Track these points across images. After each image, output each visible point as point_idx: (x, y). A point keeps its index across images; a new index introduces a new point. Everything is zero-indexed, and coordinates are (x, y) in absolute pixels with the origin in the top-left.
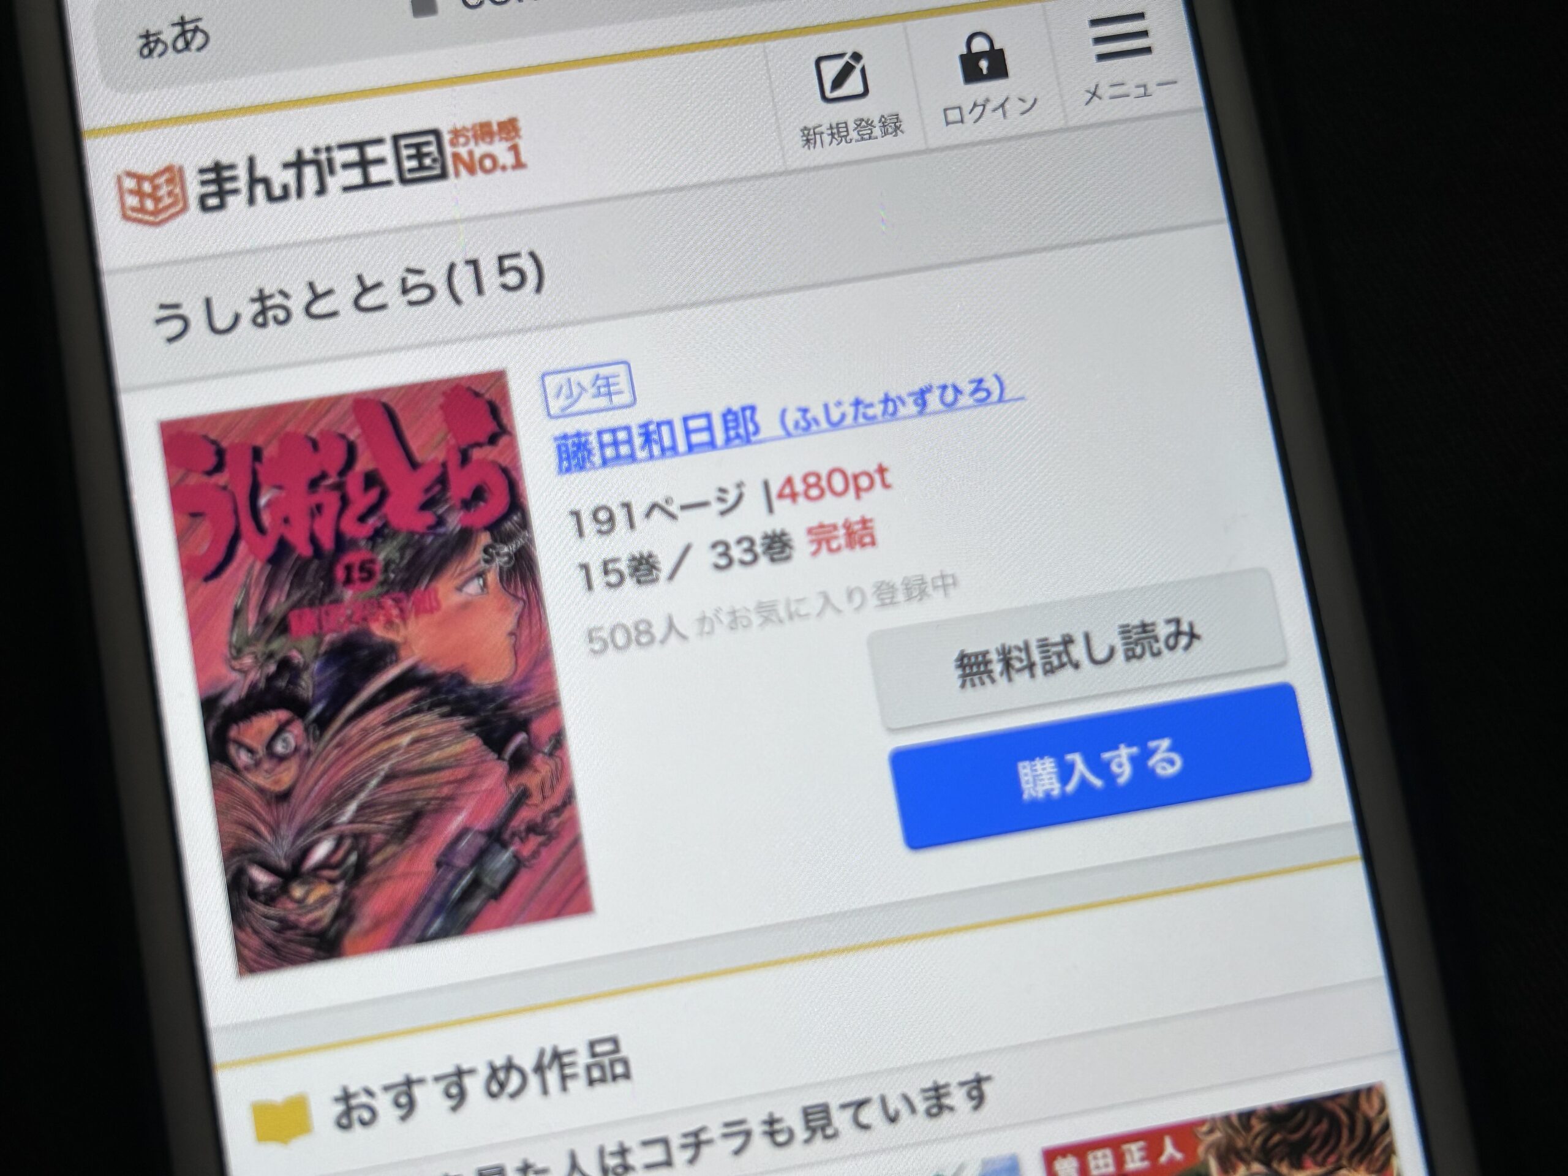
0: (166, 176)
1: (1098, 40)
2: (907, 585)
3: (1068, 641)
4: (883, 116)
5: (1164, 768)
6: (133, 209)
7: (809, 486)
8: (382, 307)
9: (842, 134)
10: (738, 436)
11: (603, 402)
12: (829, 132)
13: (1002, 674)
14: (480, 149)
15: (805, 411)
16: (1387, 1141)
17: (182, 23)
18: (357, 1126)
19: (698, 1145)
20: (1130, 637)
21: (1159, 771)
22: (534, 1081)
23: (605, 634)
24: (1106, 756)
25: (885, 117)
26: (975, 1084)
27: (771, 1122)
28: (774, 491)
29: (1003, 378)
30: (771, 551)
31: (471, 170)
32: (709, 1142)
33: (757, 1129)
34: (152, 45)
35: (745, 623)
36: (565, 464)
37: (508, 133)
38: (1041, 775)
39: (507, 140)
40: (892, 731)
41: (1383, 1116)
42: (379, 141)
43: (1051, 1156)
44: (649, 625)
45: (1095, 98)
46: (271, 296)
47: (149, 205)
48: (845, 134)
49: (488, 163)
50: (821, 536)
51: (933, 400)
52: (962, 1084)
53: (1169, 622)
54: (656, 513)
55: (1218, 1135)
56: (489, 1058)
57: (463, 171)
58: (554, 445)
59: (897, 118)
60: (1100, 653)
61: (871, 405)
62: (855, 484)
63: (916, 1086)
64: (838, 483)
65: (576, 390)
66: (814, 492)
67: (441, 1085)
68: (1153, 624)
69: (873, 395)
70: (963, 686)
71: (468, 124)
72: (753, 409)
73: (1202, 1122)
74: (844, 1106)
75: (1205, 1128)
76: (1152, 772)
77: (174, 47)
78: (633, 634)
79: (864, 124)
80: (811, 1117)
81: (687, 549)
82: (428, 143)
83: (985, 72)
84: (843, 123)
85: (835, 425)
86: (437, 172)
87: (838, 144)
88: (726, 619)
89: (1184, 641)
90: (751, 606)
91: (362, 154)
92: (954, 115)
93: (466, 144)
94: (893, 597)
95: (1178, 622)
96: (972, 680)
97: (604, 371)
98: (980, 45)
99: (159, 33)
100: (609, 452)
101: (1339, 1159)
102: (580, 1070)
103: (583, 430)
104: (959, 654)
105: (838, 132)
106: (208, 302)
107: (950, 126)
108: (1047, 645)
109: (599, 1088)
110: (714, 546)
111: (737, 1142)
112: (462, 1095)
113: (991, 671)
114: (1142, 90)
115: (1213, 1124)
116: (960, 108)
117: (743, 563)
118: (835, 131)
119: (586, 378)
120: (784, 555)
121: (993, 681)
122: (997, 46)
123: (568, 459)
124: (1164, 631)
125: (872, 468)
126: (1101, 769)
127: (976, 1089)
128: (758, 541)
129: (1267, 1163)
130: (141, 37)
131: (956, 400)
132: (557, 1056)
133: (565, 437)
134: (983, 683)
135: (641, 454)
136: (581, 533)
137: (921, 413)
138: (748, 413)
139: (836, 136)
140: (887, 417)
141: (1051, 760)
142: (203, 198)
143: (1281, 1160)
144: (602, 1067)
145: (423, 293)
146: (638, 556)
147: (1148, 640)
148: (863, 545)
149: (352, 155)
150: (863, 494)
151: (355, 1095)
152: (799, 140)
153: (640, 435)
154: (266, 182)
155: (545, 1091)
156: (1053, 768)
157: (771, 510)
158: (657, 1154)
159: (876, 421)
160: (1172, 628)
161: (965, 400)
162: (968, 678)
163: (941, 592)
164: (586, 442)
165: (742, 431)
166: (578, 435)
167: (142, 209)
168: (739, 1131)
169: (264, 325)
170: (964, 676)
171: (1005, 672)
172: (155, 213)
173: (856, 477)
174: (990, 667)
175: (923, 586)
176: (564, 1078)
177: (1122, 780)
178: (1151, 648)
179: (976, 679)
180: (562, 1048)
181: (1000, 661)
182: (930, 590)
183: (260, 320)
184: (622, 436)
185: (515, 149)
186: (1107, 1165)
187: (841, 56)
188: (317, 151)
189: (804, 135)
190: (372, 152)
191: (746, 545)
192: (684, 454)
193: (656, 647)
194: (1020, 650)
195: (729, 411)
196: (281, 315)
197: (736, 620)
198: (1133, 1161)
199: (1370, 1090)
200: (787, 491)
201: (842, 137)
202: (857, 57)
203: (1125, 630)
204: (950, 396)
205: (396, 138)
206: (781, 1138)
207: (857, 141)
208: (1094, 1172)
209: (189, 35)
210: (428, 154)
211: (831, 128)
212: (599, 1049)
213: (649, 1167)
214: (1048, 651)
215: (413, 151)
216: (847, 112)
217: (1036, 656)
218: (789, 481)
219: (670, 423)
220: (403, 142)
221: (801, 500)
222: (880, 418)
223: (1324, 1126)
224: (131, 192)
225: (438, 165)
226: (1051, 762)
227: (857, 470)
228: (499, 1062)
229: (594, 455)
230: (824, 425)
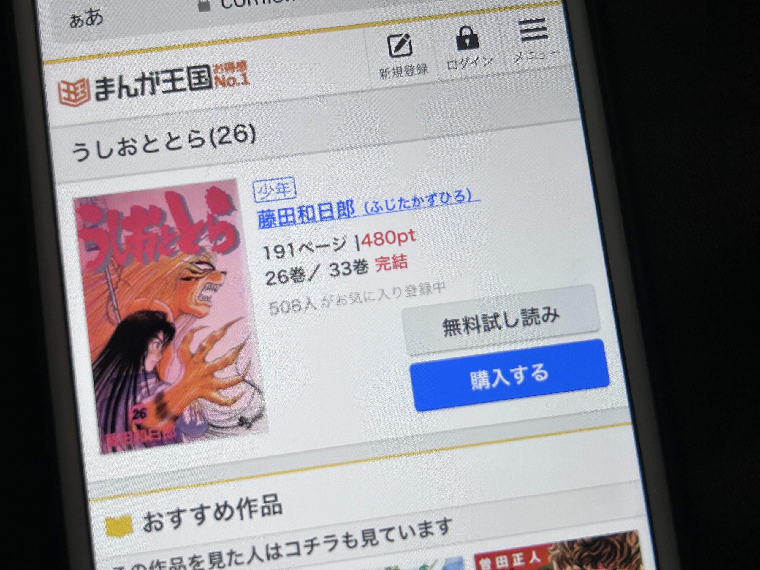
0: (82, 83)
1: (523, 31)
2: (421, 287)
3: (496, 316)
4: (418, 65)
5: (539, 378)
6: (65, 99)
7: (377, 239)
8: (180, 148)
9: (399, 72)
10: (344, 214)
11: (281, 196)
12: (393, 71)
13: (464, 330)
14: (228, 75)
15: (377, 203)
16: (638, 558)
17: (91, 12)
18: (154, 530)
19: (312, 546)
20: (526, 315)
21: (537, 379)
22: (237, 513)
23: (278, 305)
24: (512, 371)
25: (420, 65)
26: (444, 523)
27: (347, 536)
28: (360, 241)
29: (471, 190)
30: (358, 269)
31: (223, 85)
32: (318, 544)
33: (341, 539)
34: (76, 22)
35: (344, 302)
36: (262, 224)
37: (242, 68)
38: (481, 379)
39: (240, 71)
40: (412, 355)
41: (637, 546)
42: (181, 70)
43: (478, 558)
44: (299, 302)
45: (520, 59)
46: (128, 141)
47: (73, 97)
48: (400, 72)
49: (231, 82)
50: (382, 262)
51: (437, 199)
52: (437, 522)
53: (544, 308)
54: (304, 248)
55: (558, 551)
56: (217, 502)
57: (220, 85)
58: (257, 215)
59: (425, 65)
60: (511, 322)
61: (408, 201)
62: (398, 238)
63: (416, 522)
64: (391, 237)
65: (269, 190)
66: (379, 242)
67: (194, 513)
68: (537, 309)
69: (409, 197)
70: (446, 335)
71: (223, 62)
72: (352, 201)
73: (550, 545)
74: (382, 531)
75: (552, 548)
76: (534, 379)
77: (87, 23)
78: (291, 305)
79: (409, 68)
80: (366, 535)
81: (319, 266)
82: (204, 71)
83: (468, 45)
84: (399, 67)
85: (390, 210)
86: (208, 85)
87: (397, 77)
88: (335, 300)
89: (551, 317)
90: (348, 295)
91: (173, 76)
92: (452, 65)
93: (222, 72)
94: (415, 293)
95: (549, 308)
96: (450, 333)
97: (282, 181)
98: (466, 32)
99: (80, 16)
100: (283, 220)
101: (615, 565)
102: (259, 509)
103: (271, 209)
104: (445, 320)
105: (397, 72)
106: (98, 143)
107: (451, 70)
108: (486, 318)
109: (267, 517)
110: (331, 265)
111: (331, 545)
112: (203, 518)
113: (460, 329)
114: (543, 55)
115: (556, 546)
116: (455, 62)
117: (344, 274)
118: (396, 71)
119: (274, 184)
120: (364, 271)
121: (460, 333)
122: (474, 33)
123: (264, 222)
124: (542, 312)
125: (407, 231)
126: (509, 376)
127: (444, 525)
128: (352, 264)
129: (581, 566)
130: (71, 18)
131: (448, 200)
132: (248, 501)
133: (263, 212)
134: (455, 334)
135: (298, 221)
136: (268, 258)
137: (431, 206)
138: (349, 203)
139: (396, 73)
140: (415, 207)
141: (487, 372)
142: (97, 94)
143: (587, 564)
144: (269, 507)
145: (199, 142)
146: (294, 269)
147: (534, 317)
148: (401, 267)
149: (168, 76)
150: (402, 243)
151: (153, 516)
152: (379, 75)
153: (298, 212)
154: (127, 87)
155: (242, 518)
156: (486, 375)
157: (358, 250)
158: (293, 549)
159: (409, 208)
160: (546, 311)
161: (452, 200)
162: (448, 332)
163: (437, 290)
164: (273, 214)
165: (346, 212)
166: (269, 211)
167: (69, 99)
168: (332, 540)
169: (124, 155)
170: (446, 331)
171: (466, 329)
172: (75, 101)
173: (399, 235)
174: (459, 327)
175: (429, 288)
176: (251, 512)
177: (519, 382)
178: (536, 321)
179: (452, 332)
180: (251, 498)
181: (464, 324)
182: (432, 290)
183: (122, 153)
184: (289, 212)
185: (244, 75)
186: (504, 563)
187: (400, 35)
188: (151, 73)
189: (381, 72)
190: (177, 75)
191: (346, 265)
192: (318, 221)
193: (302, 312)
194: (473, 319)
195: (341, 202)
196: (132, 150)
197: (340, 301)
198: (517, 562)
199: (631, 533)
200: (366, 241)
201: (398, 74)
202: (407, 36)
203: (524, 312)
204: (445, 198)
205: (189, 69)
206: (352, 544)
207: (406, 76)
208: (499, 567)
209: (94, 18)
210: (204, 77)
211: (394, 69)
212: (268, 499)
213: (289, 555)
214: (487, 320)
215: (196, 75)
216: (402, 62)
217: (481, 323)
218: (368, 236)
219: (312, 207)
220: (192, 71)
221: (373, 245)
222: (412, 208)
223: (609, 549)
224: (64, 90)
225: (208, 82)
226: (486, 373)
227: (400, 233)
228: (221, 503)
229: (275, 221)
230: (385, 210)
